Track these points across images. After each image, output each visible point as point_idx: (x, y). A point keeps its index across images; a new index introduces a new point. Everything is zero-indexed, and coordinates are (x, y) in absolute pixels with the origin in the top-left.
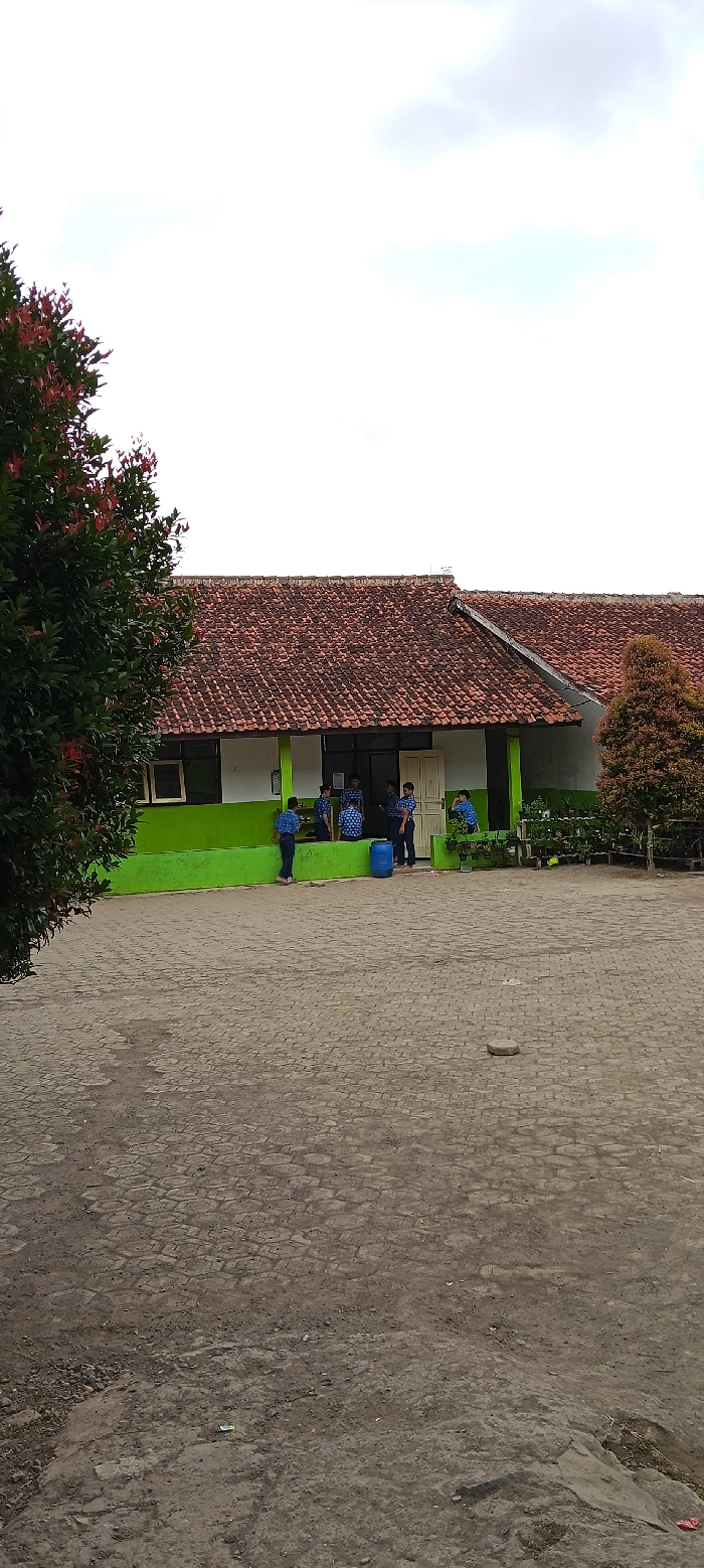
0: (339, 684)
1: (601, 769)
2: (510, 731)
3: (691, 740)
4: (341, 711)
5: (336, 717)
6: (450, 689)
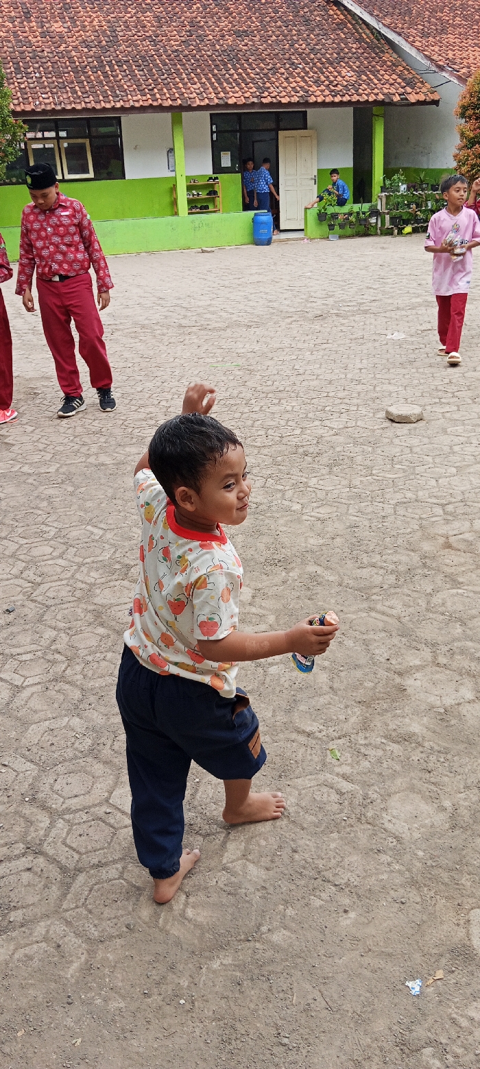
0: (225, 65)
2: (375, 110)
4: (228, 89)
5: (222, 95)
6: (324, 70)
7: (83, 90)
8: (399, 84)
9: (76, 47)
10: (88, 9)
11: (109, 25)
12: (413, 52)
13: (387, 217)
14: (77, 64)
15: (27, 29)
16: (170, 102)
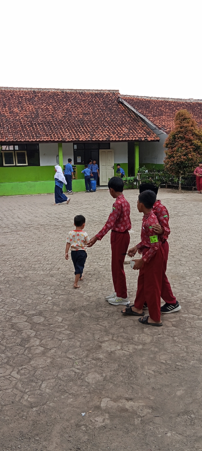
0: (79, 126)
1: (165, 156)
2: (135, 143)
3: (196, 146)
4: (80, 135)
5: (77, 137)
6: (116, 128)
7: (24, 134)
8: (144, 134)
9: (23, 118)
10: (28, 103)
11: (36, 109)
12: (150, 122)
13: (140, 182)
14: (23, 124)
15: (4, 110)
16: (58, 140)
